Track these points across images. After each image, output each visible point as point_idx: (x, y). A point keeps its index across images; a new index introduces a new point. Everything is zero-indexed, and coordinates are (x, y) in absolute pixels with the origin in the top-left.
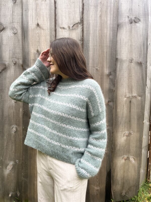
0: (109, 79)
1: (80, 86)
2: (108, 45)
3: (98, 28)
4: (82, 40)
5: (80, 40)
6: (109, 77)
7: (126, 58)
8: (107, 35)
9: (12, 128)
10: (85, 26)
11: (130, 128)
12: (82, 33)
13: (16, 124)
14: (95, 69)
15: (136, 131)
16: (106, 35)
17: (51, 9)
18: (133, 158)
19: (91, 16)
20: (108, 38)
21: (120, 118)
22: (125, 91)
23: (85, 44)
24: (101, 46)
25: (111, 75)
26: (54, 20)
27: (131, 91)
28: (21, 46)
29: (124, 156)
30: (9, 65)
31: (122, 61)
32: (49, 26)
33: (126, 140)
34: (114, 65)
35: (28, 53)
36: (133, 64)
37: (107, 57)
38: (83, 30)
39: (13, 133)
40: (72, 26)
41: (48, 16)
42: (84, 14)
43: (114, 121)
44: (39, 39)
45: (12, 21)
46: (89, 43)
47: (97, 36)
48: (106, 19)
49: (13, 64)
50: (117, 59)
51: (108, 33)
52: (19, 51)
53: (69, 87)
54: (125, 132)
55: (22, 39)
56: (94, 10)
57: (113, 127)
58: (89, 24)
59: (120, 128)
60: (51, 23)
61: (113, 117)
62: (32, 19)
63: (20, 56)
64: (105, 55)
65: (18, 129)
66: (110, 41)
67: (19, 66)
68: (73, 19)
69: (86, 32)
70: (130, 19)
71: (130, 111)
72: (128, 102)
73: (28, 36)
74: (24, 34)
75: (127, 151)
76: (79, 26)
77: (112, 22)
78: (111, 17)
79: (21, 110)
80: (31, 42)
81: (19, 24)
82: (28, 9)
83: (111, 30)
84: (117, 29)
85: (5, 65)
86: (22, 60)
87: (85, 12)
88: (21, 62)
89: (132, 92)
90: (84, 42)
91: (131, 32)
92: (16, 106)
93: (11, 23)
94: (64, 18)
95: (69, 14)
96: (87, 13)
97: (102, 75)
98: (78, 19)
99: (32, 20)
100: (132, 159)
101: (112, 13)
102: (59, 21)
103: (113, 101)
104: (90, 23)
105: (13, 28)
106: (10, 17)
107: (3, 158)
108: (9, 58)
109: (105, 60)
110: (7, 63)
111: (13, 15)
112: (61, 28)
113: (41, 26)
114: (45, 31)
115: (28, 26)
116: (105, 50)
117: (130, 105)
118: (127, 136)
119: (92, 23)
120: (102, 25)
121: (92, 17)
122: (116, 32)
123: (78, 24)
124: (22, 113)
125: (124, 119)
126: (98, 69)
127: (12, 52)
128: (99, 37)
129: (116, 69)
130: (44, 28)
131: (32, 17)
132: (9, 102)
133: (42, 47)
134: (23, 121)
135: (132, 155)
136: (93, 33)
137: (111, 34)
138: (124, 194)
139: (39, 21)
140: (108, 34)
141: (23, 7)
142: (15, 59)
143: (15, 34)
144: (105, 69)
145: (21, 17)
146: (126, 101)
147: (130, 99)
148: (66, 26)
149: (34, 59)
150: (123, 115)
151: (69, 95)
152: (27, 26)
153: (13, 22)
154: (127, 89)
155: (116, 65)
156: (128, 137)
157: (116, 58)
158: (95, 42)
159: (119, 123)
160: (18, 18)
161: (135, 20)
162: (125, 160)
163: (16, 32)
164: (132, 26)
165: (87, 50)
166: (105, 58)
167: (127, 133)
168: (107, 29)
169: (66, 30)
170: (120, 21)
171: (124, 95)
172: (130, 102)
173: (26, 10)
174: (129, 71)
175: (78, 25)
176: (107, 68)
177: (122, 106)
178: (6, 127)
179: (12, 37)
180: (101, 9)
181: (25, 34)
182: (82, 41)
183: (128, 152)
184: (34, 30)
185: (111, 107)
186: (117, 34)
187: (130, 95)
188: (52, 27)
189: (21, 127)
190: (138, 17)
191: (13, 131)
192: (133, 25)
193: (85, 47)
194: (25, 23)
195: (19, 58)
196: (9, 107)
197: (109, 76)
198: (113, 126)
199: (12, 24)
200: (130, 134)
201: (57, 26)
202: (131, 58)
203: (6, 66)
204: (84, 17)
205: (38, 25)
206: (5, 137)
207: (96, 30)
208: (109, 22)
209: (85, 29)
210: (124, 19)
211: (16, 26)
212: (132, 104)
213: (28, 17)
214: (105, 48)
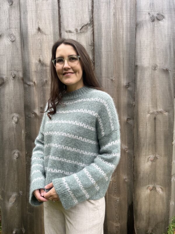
0: (128, 92)
1: (88, 100)
2: (125, 49)
3: (111, 29)
4: (93, 45)
5: (91, 45)
6: (128, 90)
7: (148, 65)
8: (123, 38)
9: (13, 153)
10: (95, 27)
11: (156, 151)
12: (92, 36)
13: (18, 149)
14: (109, 80)
15: (163, 155)
16: (121, 38)
17: (54, 10)
18: (161, 188)
19: (103, 15)
20: (125, 40)
21: (142, 139)
22: (148, 106)
23: (96, 50)
24: (117, 52)
25: (130, 87)
26: (57, 22)
27: (155, 105)
28: (20, 56)
29: (149, 186)
30: (8, 78)
31: (143, 69)
32: (52, 30)
33: (151, 166)
34: (133, 74)
35: (29, 64)
36: (157, 72)
37: (124, 64)
38: (93, 33)
39: (15, 159)
40: (81, 28)
41: (50, 18)
42: (94, 13)
43: (135, 143)
44: (41, 47)
45: (9, 26)
46: (101, 49)
47: (110, 39)
48: (122, 18)
49: (12, 78)
50: (136, 66)
51: (124, 34)
52: (18, 62)
53: (75, 102)
54: (149, 156)
55: (21, 47)
56: (106, 7)
57: (135, 150)
58: (100, 25)
59: (143, 151)
60: (54, 27)
61: (134, 138)
62: (31, 22)
63: (19, 67)
64: (122, 63)
65: (21, 155)
66: (127, 45)
67: (19, 80)
68: (81, 20)
69: (97, 35)
70: (151, 16)
71: (155, 131)
72: (152, 119)
73: (27, 43)
74: (23, 41)
75: (152, 179)
76: (89, 27)
77: (129, 21)
78: (128, 15)
79: (23, 132)
80: (32, 51)
81: (16, 29)
82: (27, 11)
83: (128, 30)
84: (136, 29)
85: (3, 79)
86: (22, 72)
87: (95, 11)
88: (21, 75)
89: (156, 107)
90: (96, 48)
91: (153, 31)
92: (17, 127)
93: (8, 29)
94: (70, 19)
95: (76, 15)
96: (97, 12)
97: (119, 87)
98: (87, 20)
99: (32, 24)
100: (159, 189)
101: (129, 9)
102: (65, 24)
103: (133, 119)
104: (102, 24)
105: (10, 35)
106: (6, 22)
107: (4, 189)
108: (7, 71)
109: (122, 68)
110: (4, 77)
111: (9, 19)
112: (66, 31)
113: (42, 30)
114: (48, 37)
115: (28, 32)
116: (121, 56)
117: (155, 123)
118: (152, 161)
119: (104, 24)
120: (116, 25)
121: (104, 16)
122: (135, 32)
123: (88, 26)
124: (25, 136)
125: (147, 139)
126: (114, 79)
127: (10, 63)
128: (113, 41)
129: (136, 79)
130: (47, 33)
131: (31, 21)
132: (9, 123)
133: (45, 56)
134: (26, 145)
135: (158, 185)
136: (106, 35)
137: (129, 36)
138: (151, 232)
139: (40, 25)
140: (125, 36)
141: (21, 10)
142: (13, 71)
143: (13, 42)
144: (122, 79)
145: (18, 21)
146: (150, 117)
147: (155, 115)
148: (73, 30)
149: (36, 70)
150: (146, 135)
152: (26, 32)
153: (10, 28)
154: (150, 103)
155: (135, 74)
156: (154, 163)
157: (135, 65)
158: (109, 46)
159: (142, 145)
160: (15, 23)
161: (158, 17)
162: (151, 190)
163: (14, 39)
164: (154, 25)
165: (99, 57)
166: (122, 66)
167: (152, 157)
168: (124, 30)
169: (73, 34)
170: (139, 19)
171: (147, 110)
172: (155, 119)
173: (24, 13)
174: (152, 80)
175: (88, 27)
176: (124, 78)
177: (145, 124)
178: (7, 152)
179: (9, 45)
180: (115, 5)
181: (25, 41)
182: (92, 46)
183: (154, 180)
184: (35, 36)
185: (131, 126)
186: (136, 36)
187: (155, 111)
188: (56, 31)
189: (25, 152)
190: (161, 13)
191: (14, 157)
192: (155, 24)
193: (96, 54)
194: (24, 28)
195: (19, 70)
196: (10, 129)
197: (128, 87)
198: (135, 149)
199: (9, 30)
200: (156, 158)
201: (62, 29)
202: (154, 65)
203: (4, 80)
204: (95, 16)
205: (39, 29)
206: (6, 165)
207: (109, 31)
208: (125, 21)
209: (96, 32)
210: (144, 17)
211: (13, 32)
212: (157, 121)
213: (27, 20)
214: (121, 53)
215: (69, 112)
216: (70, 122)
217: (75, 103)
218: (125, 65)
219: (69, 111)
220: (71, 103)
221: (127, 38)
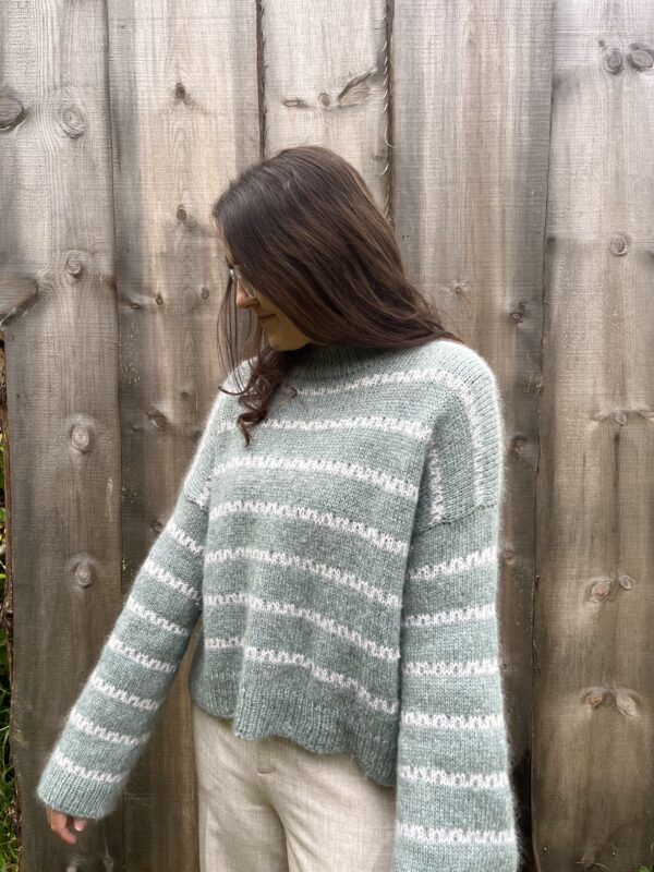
0: (517, 338)
2: (511, 175)
3: (460, 99)
4: (388, 156)
5: (379, 158)
6: (517, 328)
7: (592, 237)
8: (503, 131)
9: (70, 567)
10: (399, 90)
11: (617, 561)
12: (386, 122)
13: (91, 552)
14: (448, 290)
15: (643, 576)
16: (498, 131)
17: (242, 17)
18: (634, 698)
19: (430, 44)
20: (510, 142)
21: (568, 517)
22: (590, 391)
23: (400, 177)
24: (479, 185)
25: (525, 316)
26: (253, 67)
27: (619, 390)
28: (104, 195)
29: (590, 689)
30: (53, 280)
31: (576, 251)
32: (230, 95)
33: (600, 617)
34: (541, 269)
35: (138, 226)
36: (628, 264)
37: (504, 231)
38: (390, 111)
39: (80, 590)
40: (340, 90)
41: (226, 50)
42: (396, 34)
43: (542, 529)
44: (188, 160)
45: (61, 77)
46: (418, 172)
47: (455, 135)
48: (501, 55)
49: (70, 278)
50: (551, 242)
51: (509, 118)
52: (95, 215)
53: (349, 387)
54: (594, 579)
55: (110, 160)
56: (442, 12)
57: (539, 558)
58: (416, 81)
59: (569, 561)
60: (239, 84)
61: (539, 511)
62: (150, 64)
63: (101, 237)
64: (498, 227)
65: (102, 574)
66: (519, 158)
67: (96, 285)
68: (345, 60)
69: (403, 120)
70: (609, 52)
71: (616, 484)
72: (606, 441)
73: (134, 146)
74: (118, 137)
75: (603, 665)
76: (373, 89)
77: (526, 68)
78: (524, 45)
79: (110, 486)
80: (150, 176)
81: (91, 90)
82: (133, 20)
83: (524, 104)
84: (553, 99)
85: (35, 283)
86: (110, 256)
87: (400, 25)
88: (104, 266)
89: (623, 394)
90: (398, 167)
91: (616, 108)
92: (88, 468)
93: (55, 88)
94: (300, 56)
95: (324, 39)
96: (407, 30)
97: (484, 316)
98: (366, 61)
99: (154, 72)
100: (626, 703)
101: (527, 25)
102: (279, 72)
103: (536, 439)
104: (426, 77)
105: (66, 112)
106: (51, 58)
107: (34, 704)
108: (53, 251)
109: (496, 247)
110: (41, 274)
111: (62, 49)
112: (286, 103)
113: (193, 96)
114: (214, 122)
115: (137, 99)
116: (496, 202)
117: (617, 454)
118: (603, 598)
119: (432, 76)
120: (479, 83)
121: (432, 47)
122: (549, 112)
123: (368, 82)
124: (117, 501)
125: (587, 517)
126: (465, 289)
127: (63, 221)
128: (467, 142)
129: (549, 288)
130: (210, 106)
131: (150, 58)
132: (54, 451)
133: (202, 196)
134: (123, 538)
135: (626, 686)
136: (439, 120)
137: (525, 125)
138: (592, 859)
139: (182, 73)
140: (510, 126)
141: (110, 13)
142: (75, 252)
143: (75, 137)
144: (497, 288)
145: (98, 57)
146: (597, 434)
147: (617, 427)
148: (310, 95)
149: (165, 250)
150: (583, 500)
151: (349, 423)
152: (131, 99)
153: (63, 85)
154: (600, 380)
155: (547, 270)
156: (608, 604)
157: (547, 236)
158: (449, 164)
159: (566, 538)
160: (85, 66)
161: (633, 56)
162: (597, 707)
163: (79, 129)
164: (621, 87)
165: (413, 204)
166: (497, 239)
167: (602, 582)
168: (507, 102)
169: (310, 113)
170: (565, 64)
171: (588, 406)
172: (617, 439)
173: (123, 27)
174: (608, 296)
175: (368, 88)
176: (504, 286)
177: (580, 461)
178: (47, 564)
179: (62, 151)
180: (475, 7)
181: (124, 137)
182: (385, 161)
183: (609, 669)
184: (165, 118)
185: (530, 466)
186: (551, 125)
187: (618, 409)
188: (246, 100)
189: (117, 564)
190: (647, 43)
191: (77, 584)
192: (625, 82)
193: (401, 191)
194: (119, 83)
195: (97, 247)
196: (59, 476)
197: (517, 321)
198: (538, 553)
199: (59, 91)
200: (617, 587)
201: (268, 94)
202: (617, 236)
203: (37, 287)
204: (397, 47)
205: (180, 92)
206: (43, 612)
207: (452, 105)
208: (511, 68)
209: (399, 106)
210: (581, 53)
211: (78, 101)
212: (624, 449)
213: (133, 55)
214: (497, 190)
215: (325, 427)
216: (331, 468)
217: (350, 392)
218: (509, 236)
219: (327, 421)
220: (330, 391)
221: (518, 132)
